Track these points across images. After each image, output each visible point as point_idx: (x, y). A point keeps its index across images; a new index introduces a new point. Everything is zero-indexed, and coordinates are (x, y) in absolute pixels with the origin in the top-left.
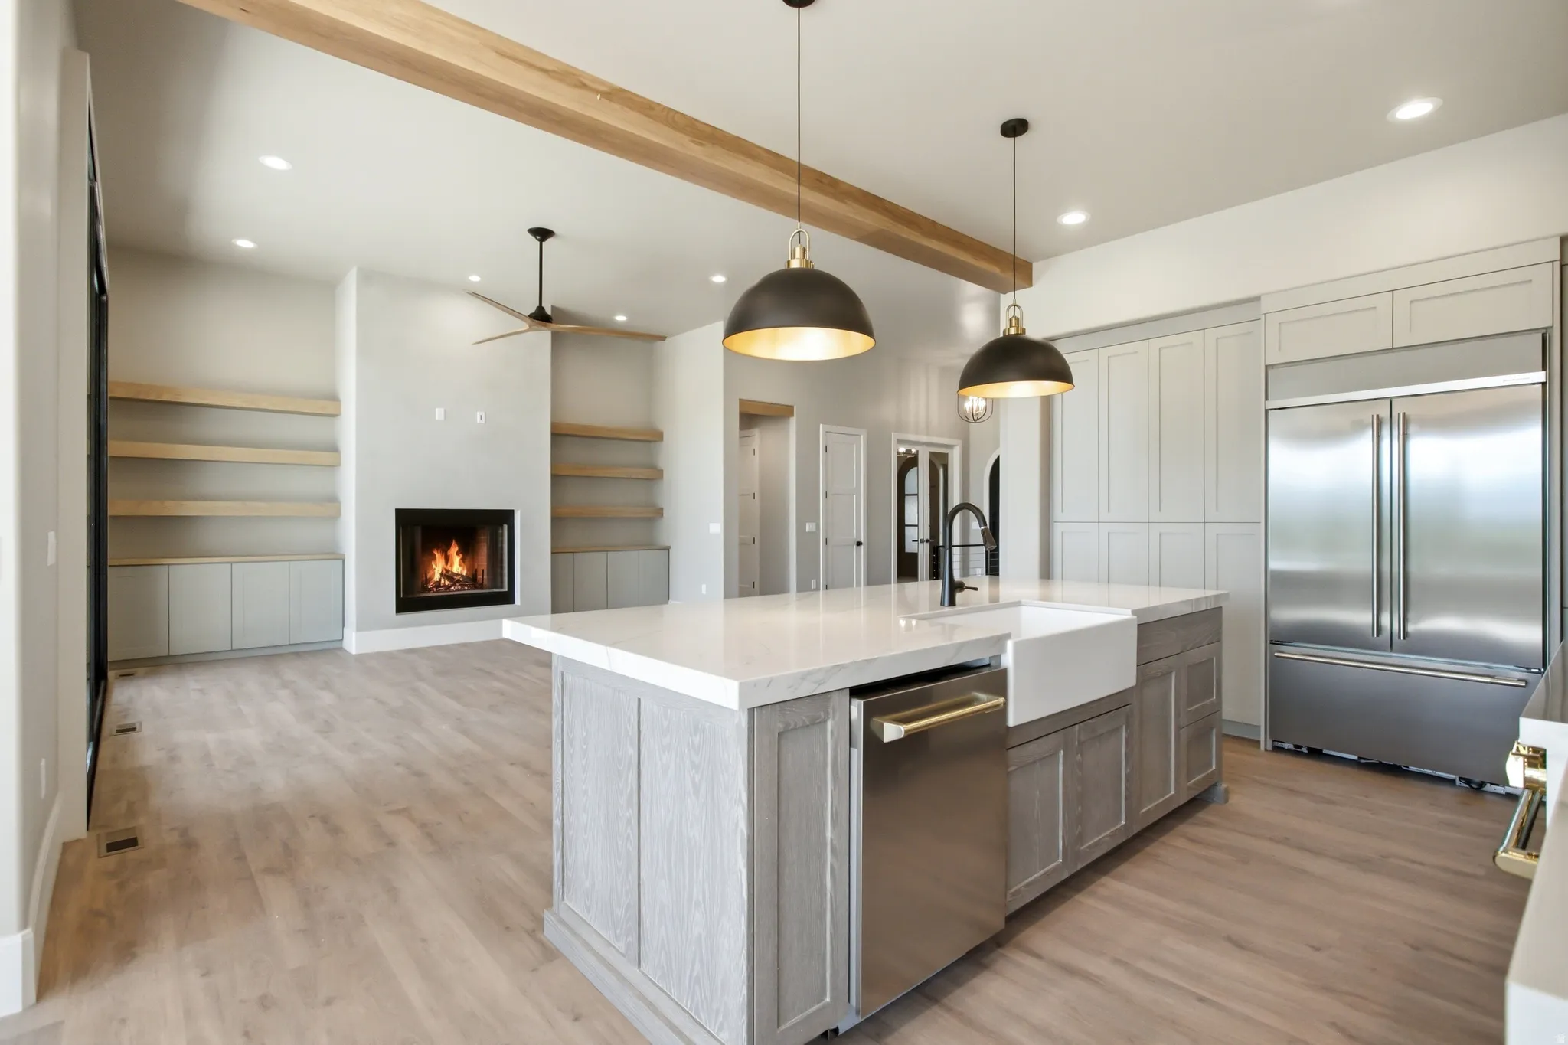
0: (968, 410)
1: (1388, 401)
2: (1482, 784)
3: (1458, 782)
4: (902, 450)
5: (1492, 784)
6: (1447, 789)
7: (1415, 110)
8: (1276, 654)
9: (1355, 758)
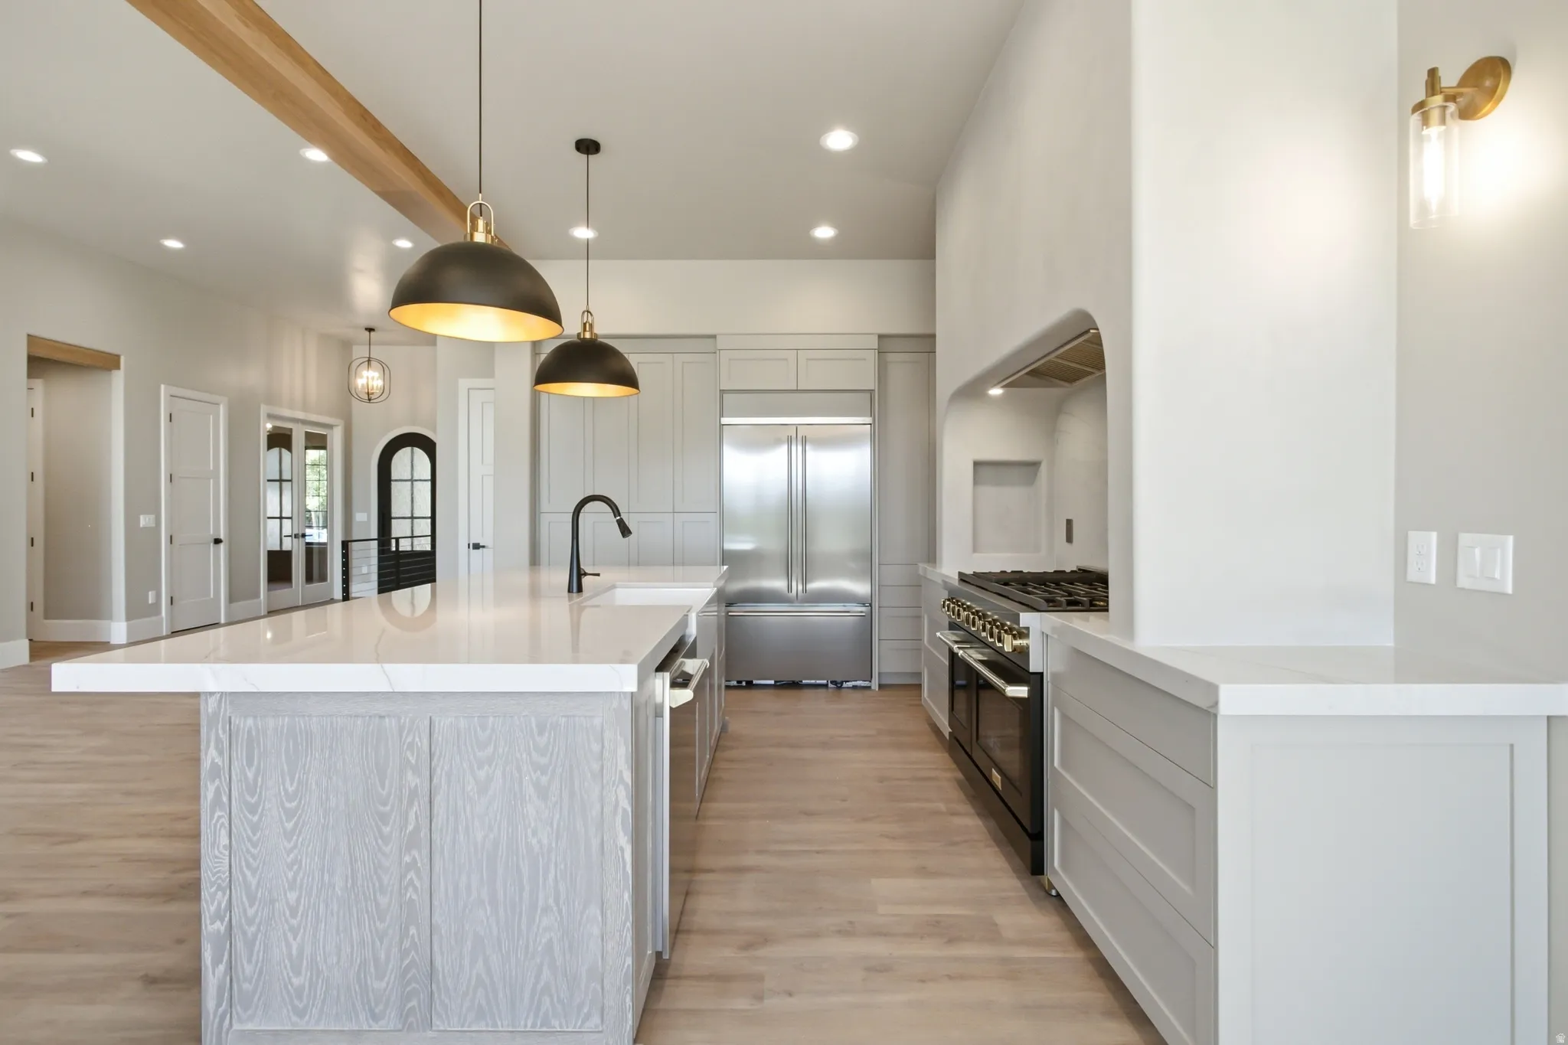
0: (360, 387)
1: (795, 427)
2: (842, 683)
3: (830, 685)
4: (269, 426)
5: (846, 682)
6: (822, 691)
7: (824, 232)
8: (730, 614)
9: (772, 682)
